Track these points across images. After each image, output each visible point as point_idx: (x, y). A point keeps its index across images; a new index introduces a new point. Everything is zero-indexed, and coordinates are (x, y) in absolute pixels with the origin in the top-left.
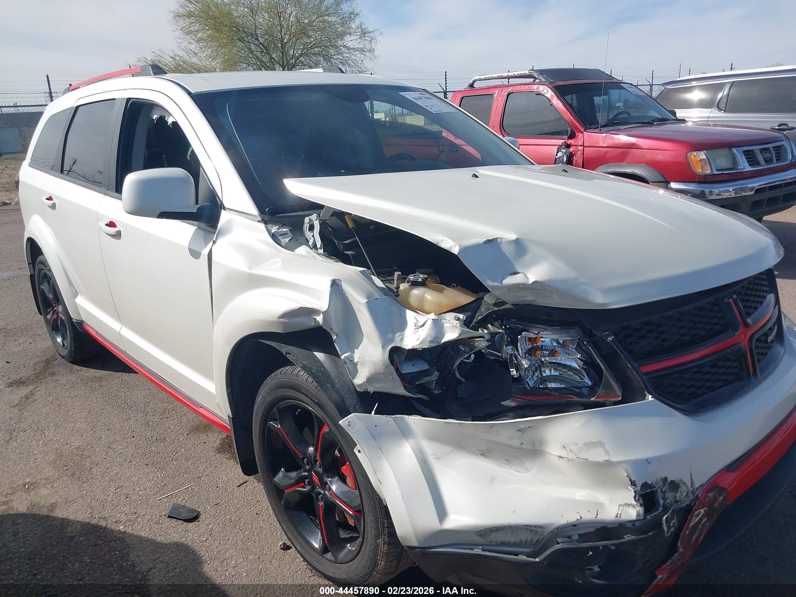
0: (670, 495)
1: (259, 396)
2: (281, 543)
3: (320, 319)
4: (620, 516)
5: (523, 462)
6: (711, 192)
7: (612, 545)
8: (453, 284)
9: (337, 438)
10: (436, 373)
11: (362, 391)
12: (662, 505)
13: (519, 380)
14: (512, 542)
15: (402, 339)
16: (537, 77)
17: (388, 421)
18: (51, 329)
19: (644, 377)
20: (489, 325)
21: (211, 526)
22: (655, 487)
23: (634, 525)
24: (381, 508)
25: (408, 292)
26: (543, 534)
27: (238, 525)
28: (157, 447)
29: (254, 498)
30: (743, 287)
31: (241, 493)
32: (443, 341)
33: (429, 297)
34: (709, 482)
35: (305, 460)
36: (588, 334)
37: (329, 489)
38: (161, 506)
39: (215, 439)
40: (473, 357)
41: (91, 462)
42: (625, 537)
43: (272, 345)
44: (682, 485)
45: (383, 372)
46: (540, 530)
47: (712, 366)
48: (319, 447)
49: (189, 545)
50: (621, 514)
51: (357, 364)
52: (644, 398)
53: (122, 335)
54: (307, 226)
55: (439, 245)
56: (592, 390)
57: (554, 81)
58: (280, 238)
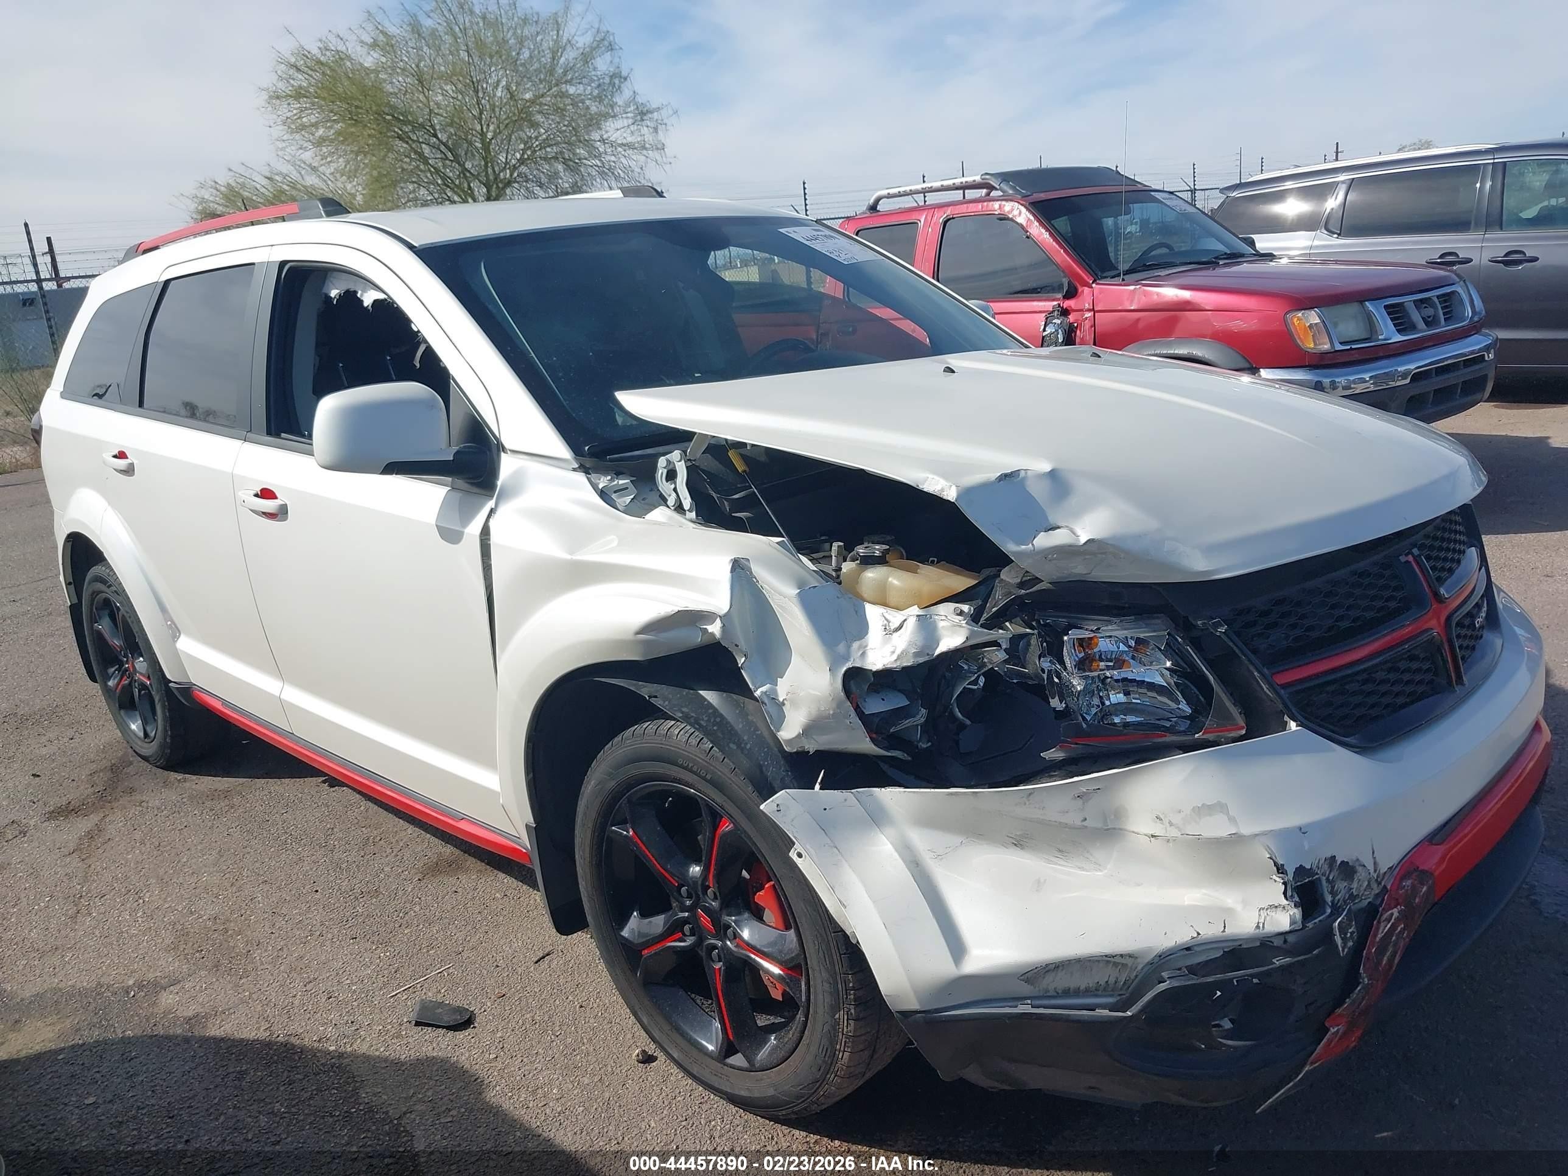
0: (1341, 885)
1: (589, 782)
2: (637, 1051)
3: (715, 628)
4: (1263, 927)
5: (1088, 852)
6: (1333, 383)
7: (1253, 976)
8: (931, 559)
9: (751, 839)
10: (923, 711)
11: (795, 750)
12: (1330, 904)
13: (1065, 714)
14: (1083, 987)
15: (864, 654)
16: (998, 187)
17: (846, 800)
18: (117, 705)
19: (1282, 692)
20: (1007, 624)
21: (499, 1034)
22: (1317, 874)
23: (1285, 941)
24: (840, 955)
25: (856, 576)
26: (1136, 968)
27: (549, 1028)
28: (366, 906)
29: (570, 979)
30: (1427, 536)
31: (543, 974)
32: (938, 652)
33: (896, 582)
34: (1401, 864)
35: (684, 889)
36: (1184, 625)
37: (733, 937)
38: (398, 1007)
39: (475, 884)
40: (982, 681)
41: (247, 941)
42: (1274, 960)
43: (622, 685)
44: (1360, 869)
45: (833, 715)
46: (1129, 961)
47: (1390, 670)
48: (713, 862)
49: (466, 1068)
50: (1263, 924)
51: (784, 704)
52: (1284, 726)
53: (285, 701)
54: (662, 473)
55: (921, 487)
56: (1195, 721)
57: (1029, 194)
58: (614, 496)
